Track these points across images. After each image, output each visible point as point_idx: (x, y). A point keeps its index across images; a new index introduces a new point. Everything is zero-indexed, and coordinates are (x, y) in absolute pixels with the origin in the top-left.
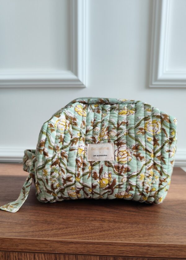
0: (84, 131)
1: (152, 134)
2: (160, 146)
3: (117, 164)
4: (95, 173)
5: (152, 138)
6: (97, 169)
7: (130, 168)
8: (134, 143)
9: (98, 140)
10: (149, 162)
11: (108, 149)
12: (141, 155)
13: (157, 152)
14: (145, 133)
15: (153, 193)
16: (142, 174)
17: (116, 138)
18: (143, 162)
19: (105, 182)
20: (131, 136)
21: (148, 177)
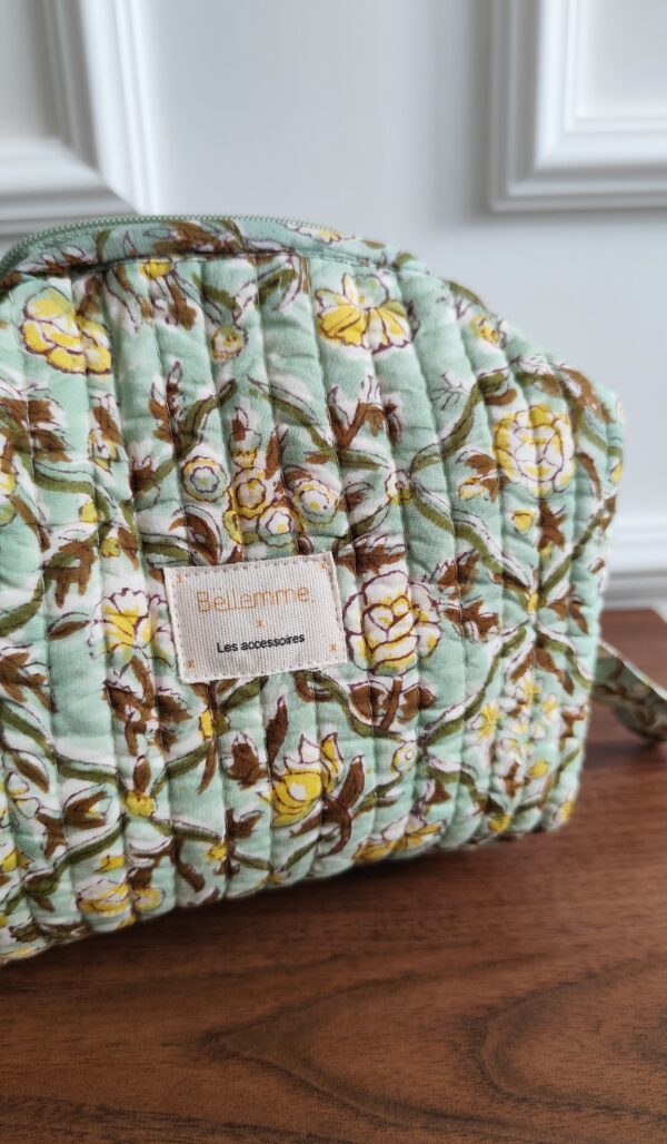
0: (118, 482)
1: (534, 487)
2: (569, 548)
3: (362, 678)
4: (242, 751)
5: (535, 511)
6: (250, 723)
7: (433, 690)
8: (448, 549)
9: (228, 542)
10: (519, 639)
11: (302, 594)
12: (485, 610)
13: (556, 578)
14: (501, 485)
15: (536, 789)
16: (491, 705)
17: (342, 526)
18: (495, 643)
19: (305, 789)
20: (429, 512)
21: (514, 713)
